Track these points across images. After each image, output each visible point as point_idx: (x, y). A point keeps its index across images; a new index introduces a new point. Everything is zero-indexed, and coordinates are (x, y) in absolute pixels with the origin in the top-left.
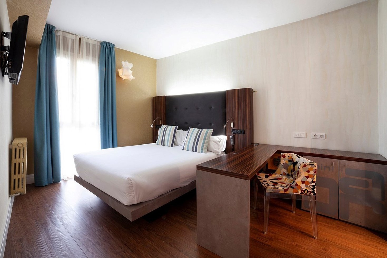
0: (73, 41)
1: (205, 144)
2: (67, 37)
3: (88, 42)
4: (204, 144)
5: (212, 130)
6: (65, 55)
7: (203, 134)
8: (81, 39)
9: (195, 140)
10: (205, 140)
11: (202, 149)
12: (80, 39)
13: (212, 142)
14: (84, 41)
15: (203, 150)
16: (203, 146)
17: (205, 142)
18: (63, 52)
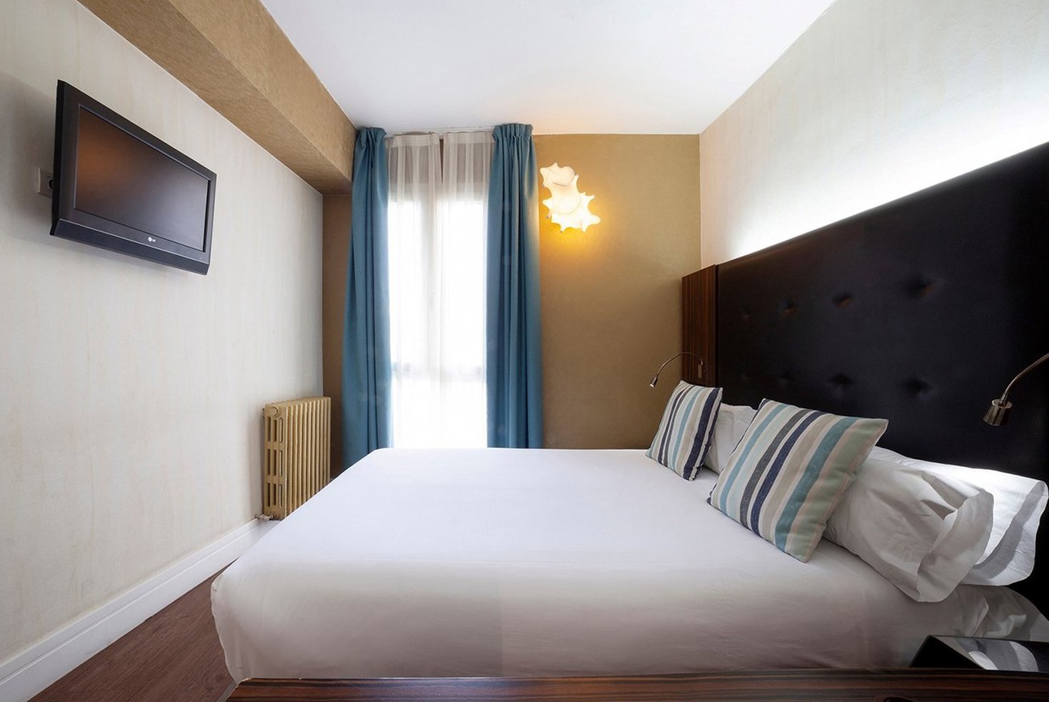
0: (425, 150)
1: (805, 505)
2: (411, 147)
3: (460, 143)
4: (799, 498)
5: (877, 425)
6: (409, 192)
7: (810, 441)
8: (444, 141)
9: (761, 467)
10: (816, 478)
11: (783, 529)
12: (442, 141)
13: (873, 498)
14: (451, 143)
15: (791, 536)
16: (790, 513)
17: (813, 491)
18: (404, 187)
